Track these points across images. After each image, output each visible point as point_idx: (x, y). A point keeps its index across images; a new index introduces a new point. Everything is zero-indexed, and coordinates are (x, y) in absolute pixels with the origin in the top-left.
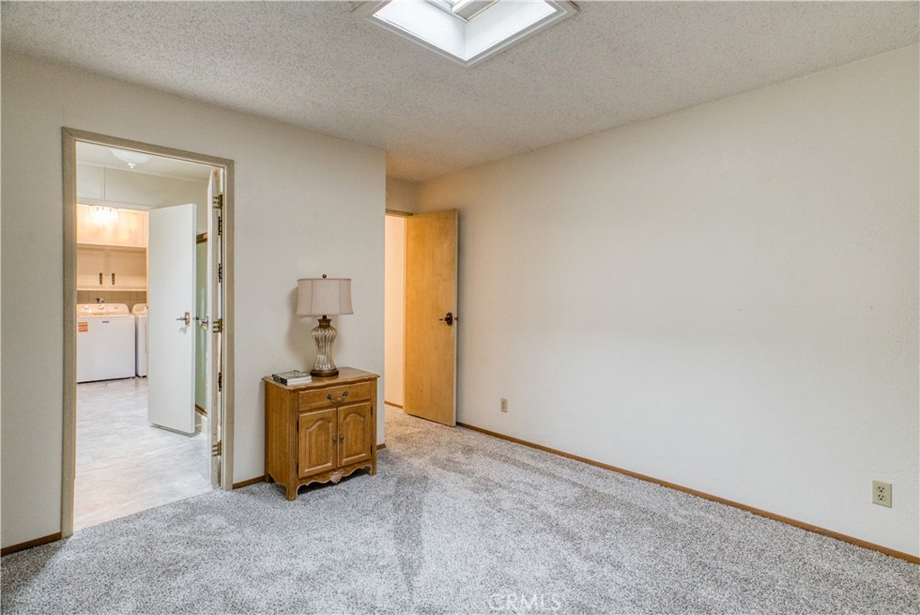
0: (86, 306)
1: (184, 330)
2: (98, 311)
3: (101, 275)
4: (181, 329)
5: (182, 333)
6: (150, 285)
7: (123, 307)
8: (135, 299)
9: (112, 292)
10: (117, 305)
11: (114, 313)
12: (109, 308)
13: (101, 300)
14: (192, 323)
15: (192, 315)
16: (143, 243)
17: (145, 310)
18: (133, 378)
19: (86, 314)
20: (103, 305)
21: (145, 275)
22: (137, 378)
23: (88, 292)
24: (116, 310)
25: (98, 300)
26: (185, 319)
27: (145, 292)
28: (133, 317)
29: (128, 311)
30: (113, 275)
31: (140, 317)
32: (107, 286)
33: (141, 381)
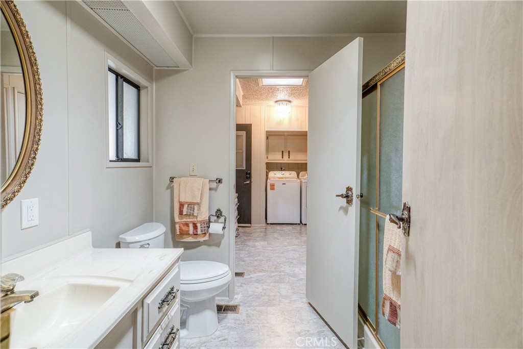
0: (275, 172)
1: (346, 211)
2: (282, 176)
3: (283, 152)
4: (341, 208)
5: (342, 212)
6: (310, 159)
7: (294, 174)
8: (301, 168)
9: (289, 163)
10: (291, 172)
11: (288, 178)
12: (287, 174)
13: (283, 169)
14: (356, 202)
15: (356, 192)
16: (305, 128)
17: (306, 176)
18: (299, 224)
19: (274, 178)
20: (283, 172)
21: (307, 152)
22: (301, 224)
23: (277, 163)
24: (290, 176)
25: (282, 168)
26: (347, 197)
27: (307, 163)
28: (299, 181)
29: (296, 176)
30: (289, 152)
31: (303, 181)
32: (286, 160)
33: (303, 227)
